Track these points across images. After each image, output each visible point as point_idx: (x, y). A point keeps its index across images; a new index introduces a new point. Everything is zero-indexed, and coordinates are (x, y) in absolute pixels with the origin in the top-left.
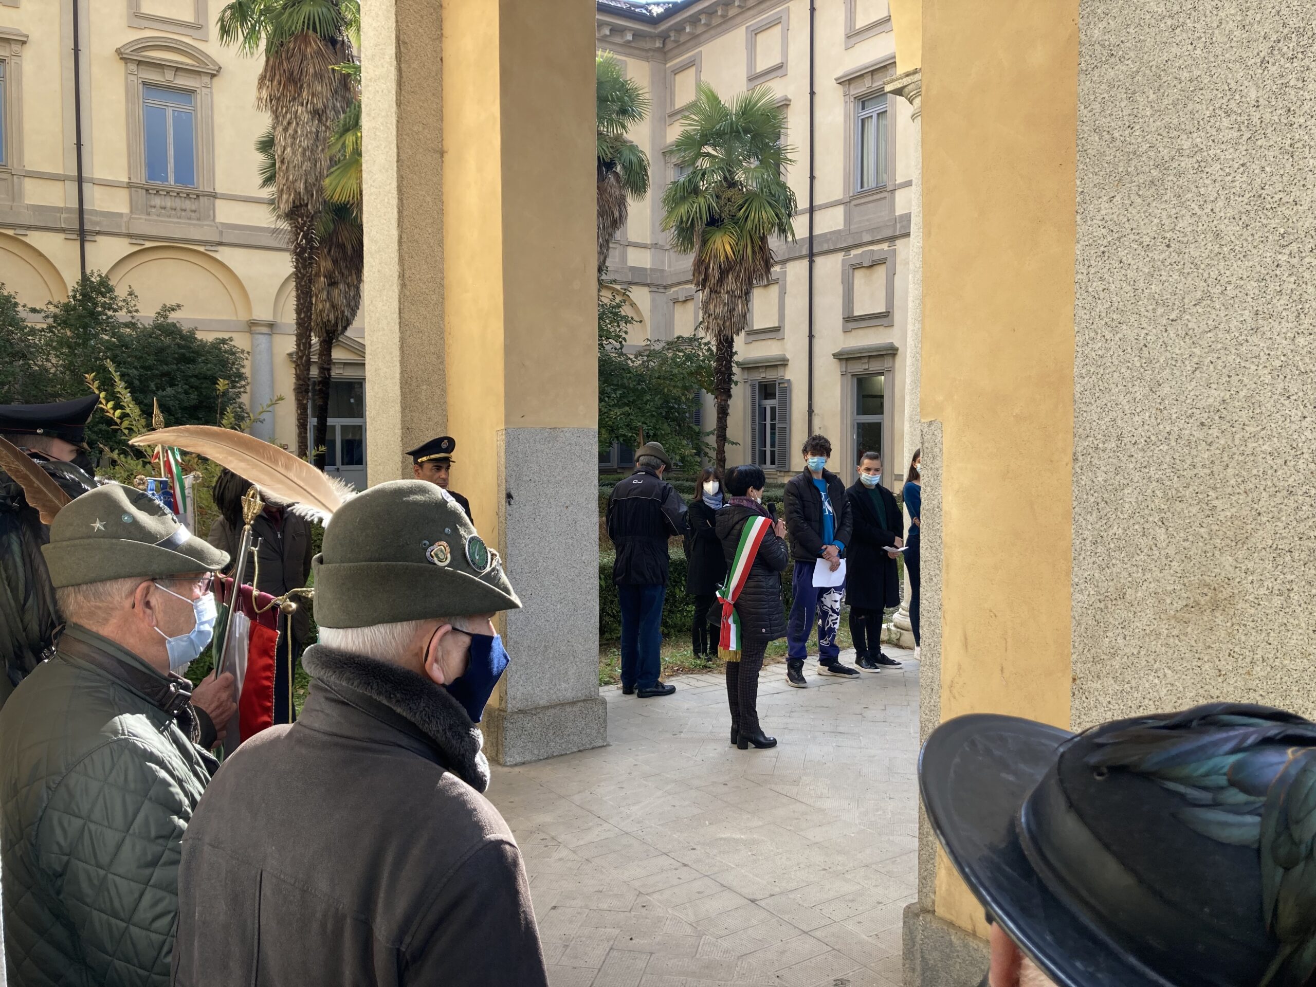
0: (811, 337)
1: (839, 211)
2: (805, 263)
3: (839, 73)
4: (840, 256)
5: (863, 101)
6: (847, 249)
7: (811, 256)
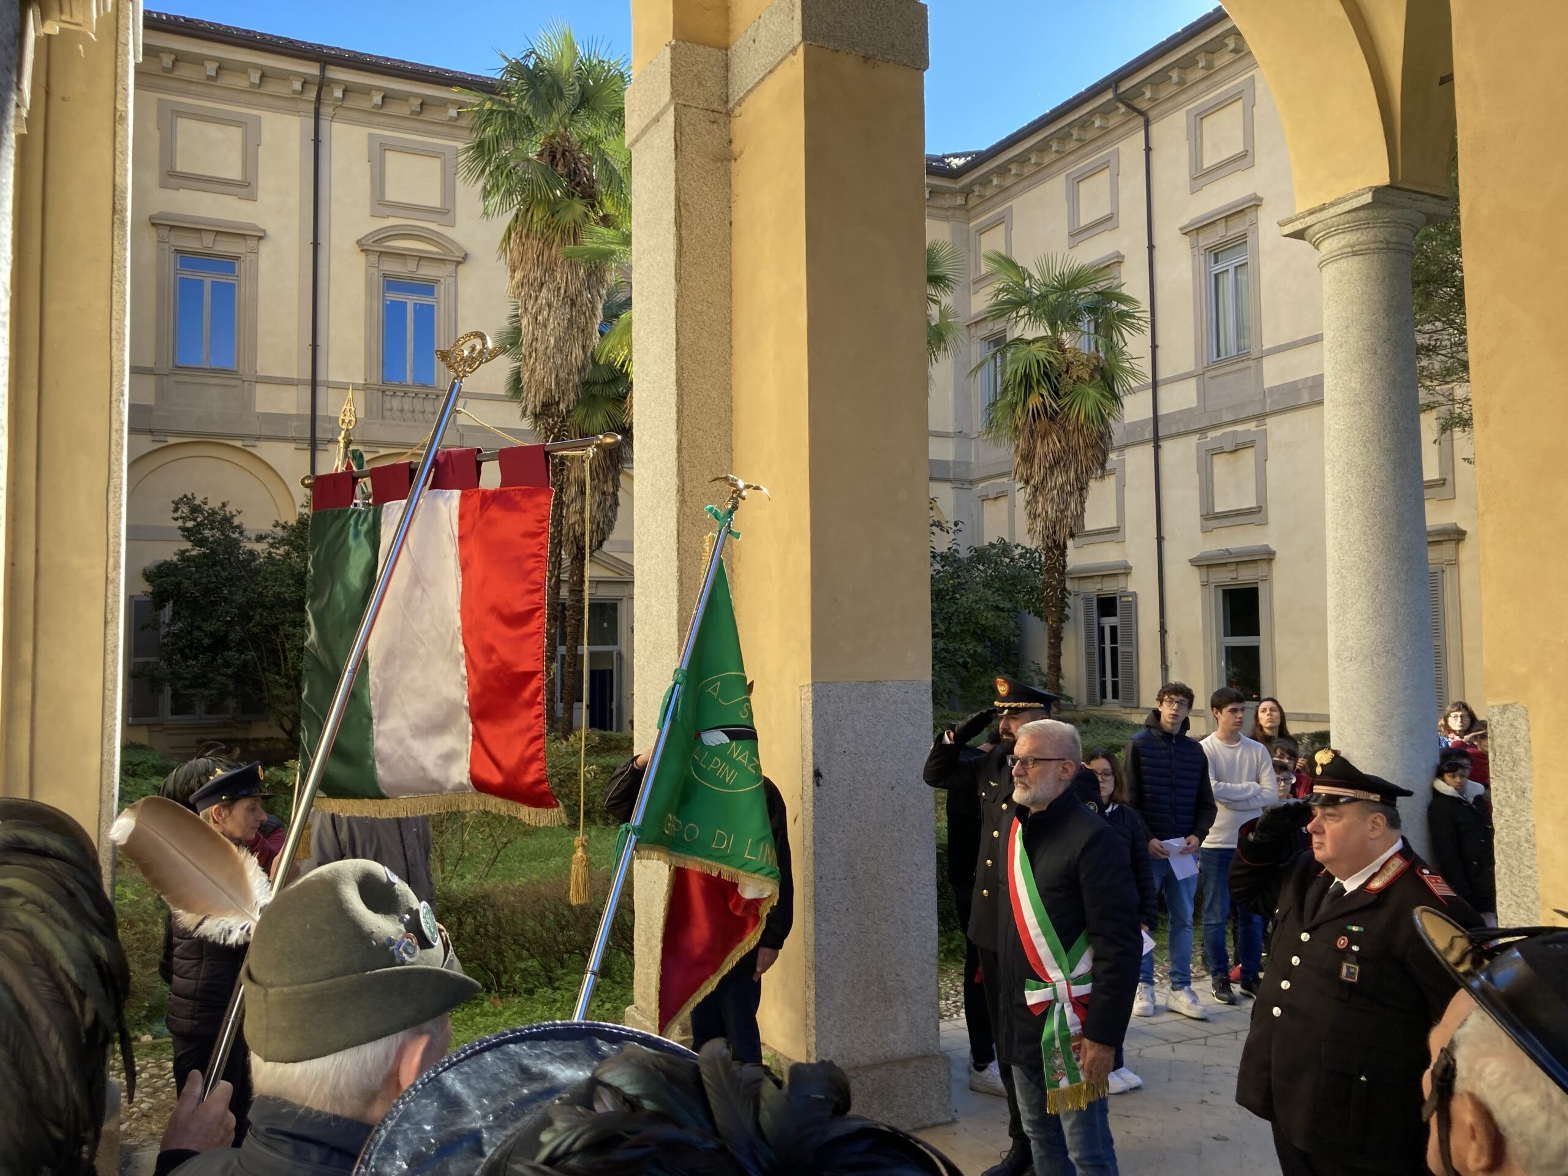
0: (1160, 539)
1: (1191, 385)
2: (1149, 449)
3: (1185, 221)
4: (1194, 439)
5: (1216, 253)
6: (1202, 431)
7: (1157, 441)
